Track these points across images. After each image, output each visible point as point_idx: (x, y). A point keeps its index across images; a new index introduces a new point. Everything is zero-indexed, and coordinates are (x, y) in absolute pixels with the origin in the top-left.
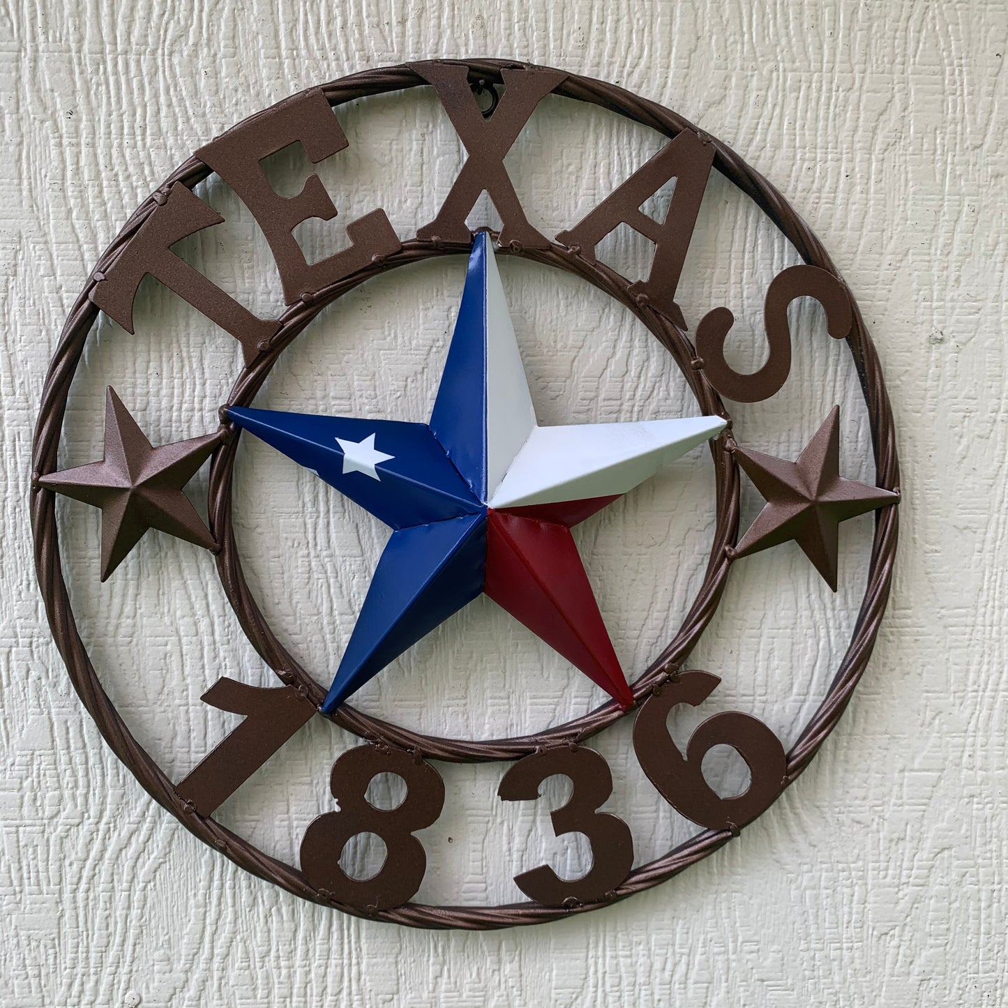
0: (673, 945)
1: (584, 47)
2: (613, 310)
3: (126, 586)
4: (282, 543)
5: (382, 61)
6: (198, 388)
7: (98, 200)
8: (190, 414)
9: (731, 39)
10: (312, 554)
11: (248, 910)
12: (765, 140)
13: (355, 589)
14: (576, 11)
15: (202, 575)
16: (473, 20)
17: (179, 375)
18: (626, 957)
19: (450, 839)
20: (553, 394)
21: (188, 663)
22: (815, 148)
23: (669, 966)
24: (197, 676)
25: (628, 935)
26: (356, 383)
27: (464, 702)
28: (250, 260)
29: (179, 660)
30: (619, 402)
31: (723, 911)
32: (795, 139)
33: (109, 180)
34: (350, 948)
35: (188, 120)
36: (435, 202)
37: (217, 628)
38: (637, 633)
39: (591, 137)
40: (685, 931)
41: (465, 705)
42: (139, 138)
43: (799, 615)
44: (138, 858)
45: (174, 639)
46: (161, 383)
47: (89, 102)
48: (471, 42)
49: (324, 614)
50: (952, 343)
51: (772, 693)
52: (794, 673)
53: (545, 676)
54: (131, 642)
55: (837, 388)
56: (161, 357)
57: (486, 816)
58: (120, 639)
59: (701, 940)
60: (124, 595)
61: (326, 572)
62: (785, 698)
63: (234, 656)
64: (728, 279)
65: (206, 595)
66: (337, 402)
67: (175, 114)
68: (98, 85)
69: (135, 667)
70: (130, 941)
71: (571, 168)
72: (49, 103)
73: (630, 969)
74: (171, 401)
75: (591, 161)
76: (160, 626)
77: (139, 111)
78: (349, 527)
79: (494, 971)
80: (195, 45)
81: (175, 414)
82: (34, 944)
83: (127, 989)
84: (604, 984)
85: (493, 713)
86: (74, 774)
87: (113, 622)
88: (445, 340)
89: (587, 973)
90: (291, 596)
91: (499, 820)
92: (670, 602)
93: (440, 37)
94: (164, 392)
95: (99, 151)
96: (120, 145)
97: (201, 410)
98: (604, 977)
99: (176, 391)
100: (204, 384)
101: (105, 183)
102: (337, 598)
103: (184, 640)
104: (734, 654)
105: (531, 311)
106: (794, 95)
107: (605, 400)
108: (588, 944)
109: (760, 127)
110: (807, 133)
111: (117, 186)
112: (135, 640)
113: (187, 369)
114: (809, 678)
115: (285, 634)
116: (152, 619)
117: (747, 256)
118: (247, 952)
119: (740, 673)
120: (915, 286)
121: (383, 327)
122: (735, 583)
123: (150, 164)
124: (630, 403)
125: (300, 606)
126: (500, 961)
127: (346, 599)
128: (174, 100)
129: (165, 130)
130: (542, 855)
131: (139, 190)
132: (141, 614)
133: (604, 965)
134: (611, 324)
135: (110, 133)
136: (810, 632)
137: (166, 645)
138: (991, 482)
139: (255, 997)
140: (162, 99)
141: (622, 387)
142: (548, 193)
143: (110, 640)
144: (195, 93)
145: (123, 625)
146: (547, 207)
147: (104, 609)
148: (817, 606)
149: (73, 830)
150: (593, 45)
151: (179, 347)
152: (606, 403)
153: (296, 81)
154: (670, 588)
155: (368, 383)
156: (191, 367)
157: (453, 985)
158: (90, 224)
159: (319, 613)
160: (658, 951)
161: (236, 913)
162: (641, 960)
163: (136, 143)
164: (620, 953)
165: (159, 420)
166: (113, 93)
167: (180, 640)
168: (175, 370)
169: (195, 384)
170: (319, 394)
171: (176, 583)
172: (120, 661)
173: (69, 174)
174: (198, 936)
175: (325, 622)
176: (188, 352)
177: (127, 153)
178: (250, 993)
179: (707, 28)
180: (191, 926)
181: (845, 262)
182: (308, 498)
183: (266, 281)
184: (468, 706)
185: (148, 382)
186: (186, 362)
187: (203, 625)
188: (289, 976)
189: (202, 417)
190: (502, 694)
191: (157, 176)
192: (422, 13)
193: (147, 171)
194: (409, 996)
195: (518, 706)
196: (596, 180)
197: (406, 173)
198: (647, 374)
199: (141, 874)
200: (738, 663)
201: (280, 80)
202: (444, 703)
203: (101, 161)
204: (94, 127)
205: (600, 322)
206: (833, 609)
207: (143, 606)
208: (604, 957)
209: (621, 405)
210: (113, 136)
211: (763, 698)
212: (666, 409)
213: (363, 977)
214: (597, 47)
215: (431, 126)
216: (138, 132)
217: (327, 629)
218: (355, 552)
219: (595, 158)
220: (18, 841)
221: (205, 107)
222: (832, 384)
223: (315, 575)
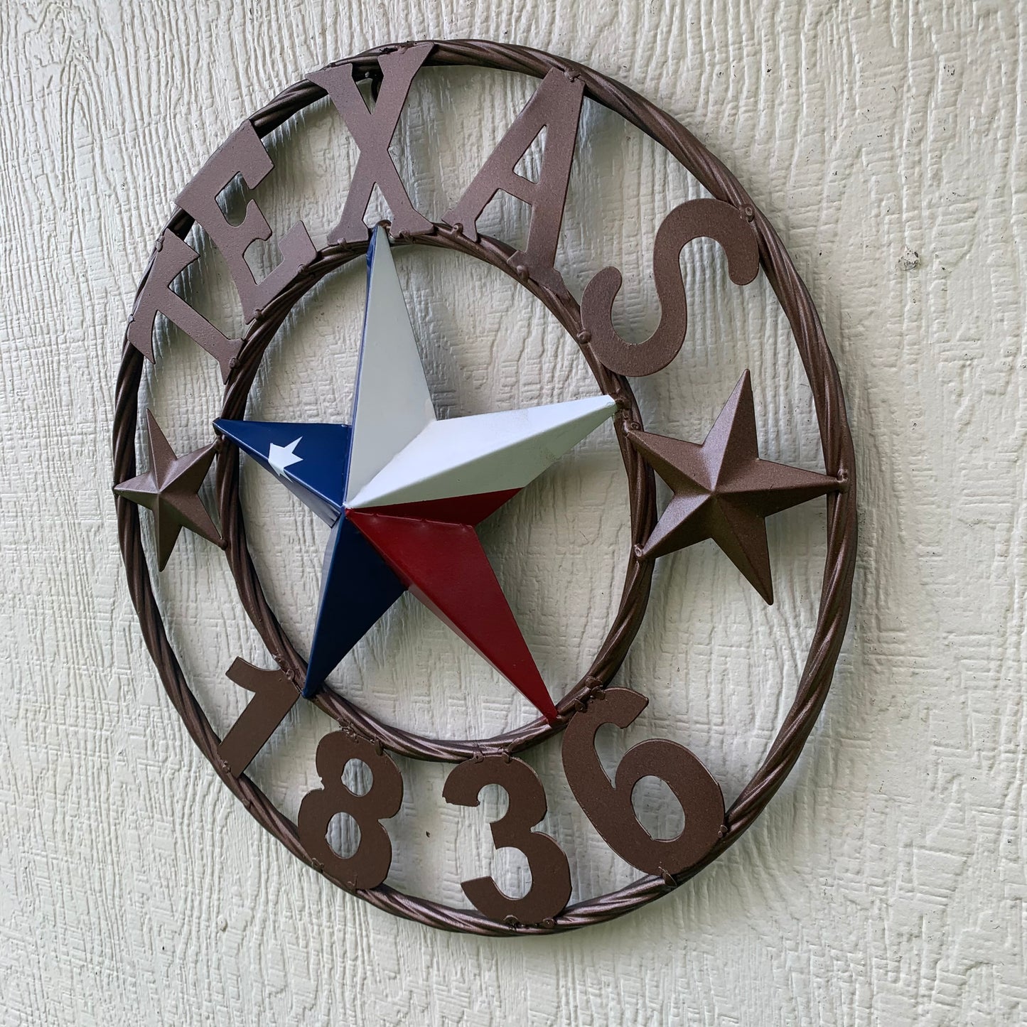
0: (643, 996)
1: (473, 5)
3: (189, 574)
4: (282, 539)
10: (303, 550)
12: (666, 52)
18: (595, 995)
19: (428, 834)
20: (476, 383)
21: (231, 642)
22: (727, 46)
23: (640, 1019)
25: (596, 972)
26: (319, 388)
27: (427, 699)
29: (226, 639)
30: (538, 386)
31: (695, 972)
32: (701, 42)
34: (360, 920)
38: (577, 640)
39: (488, 101)
40: (655, 984)
41: (429, 702)
42: (163, 194)
43: (754, 631)
44: (215, 805)
45: (221, 621)
46: (194, 402)
47: (133, 173)
50: (936, 265)
51: (730, 724)
52: (754, 702)
53: (495, 680)
54: (196, 622)
55: (780, 345)
56: (192, 380)
57: (455, 816)
58: (190, 619)
59: (673, 1000)
61: (314, 567)
62: (746, 731)
64: (639, 229)
66: (308, 408)
68: (136, 157)
69: (200, 644)
70: (216, 874)
73: (600, 1010)
75: (490, 126)
76: (212, 610)
77: (161, 172)
79: (475, 975)
80: (189, 104)
82: (163, 861)
83: (218, 913)
84: (576, 1018)
85: (453, 712)
86: (173, 729)
87: (184, 604)
89: (559, 1002)
90: (292, 587)
91: (467, 823)
92: (608, 608)
93: (352, 37)
94: (196, 409)
95: (142, 212)
96: (153, 204)
98: (576, 1012)
99: (204, 408)
101: (147, 238)
103: (228, 622)
104: (683, 672)
105: (451, 299)
107: (525, 385)
108: (558, 971)
109: (659, 37)
110: (715, 29)
111: (154, 239)
112: (198, 621)
113: (208, 388)
114: (773, 709)
115: (292, 622)
116: (207, 604)
117: (657, 197)
118: (289, 903)
119: (691, 696)
120: (873, 196)
121: (334, 333)
122: (676, 589)
124: (550, 386)
125: (297, 597)
126: (479, 966)
128: (180, 156)
129: (176, 184)
130: (507, 866)
133: (575, 998)
134: (524, 300)
135: (146, 195)
136: (771, 652)
137: (217, 626)
139: (298, 945)
140: (173, 157)
141: (541, 369)
142: (454, 171)
143: (184, 620)
144: (192, 145)
145: (190, 607)
146: (454, 185)
148: (775, 621)
149: (177, 774)
151: (202, 369)
152: (527, 388)
154: (607, 591)
155: (328, 387)
156: (210, 386)
157: (442, 979)
160: (627, 999)
161: (279, 867)
162: (612, 1004)
163: (161, 200)
164: (590, 989)
165: (196, 434)
166: (145, 161)
167: (225, 623)
168: (202, 390)
169: (214, 401)
170: (295, 401)
171: (218, 573)
172: (191, 638)
173: (127, 235)
174: (257, 880)
176: (208, 373)
178: (295, 941)
180: (252, 872)
181: (774, 182)
184: (432, 704)
185: (187, 402)
186: (207, 382)
187: (238, 610)
188: (319, 934)
190: (459, 695)
192: (336, 18)
194: (408, 979)
195: (474, 708)
197: (338, 180)
198: (563, 351)
199: (219, 817)
200: (687, 684)
203: (144, 220)
204: (137, 193)
205: (513, 298)
206: (797, 625)
207: (201, 592)
208: (574, 989)
209: (541, 389)
210: (148, 197)
211: (721, 728)
212: (586, 389)
213: (372, 950)
216: (162, 190)
219: (493, 122)
221: (198, 156)
222: (771, 341)
223: (308, 570)
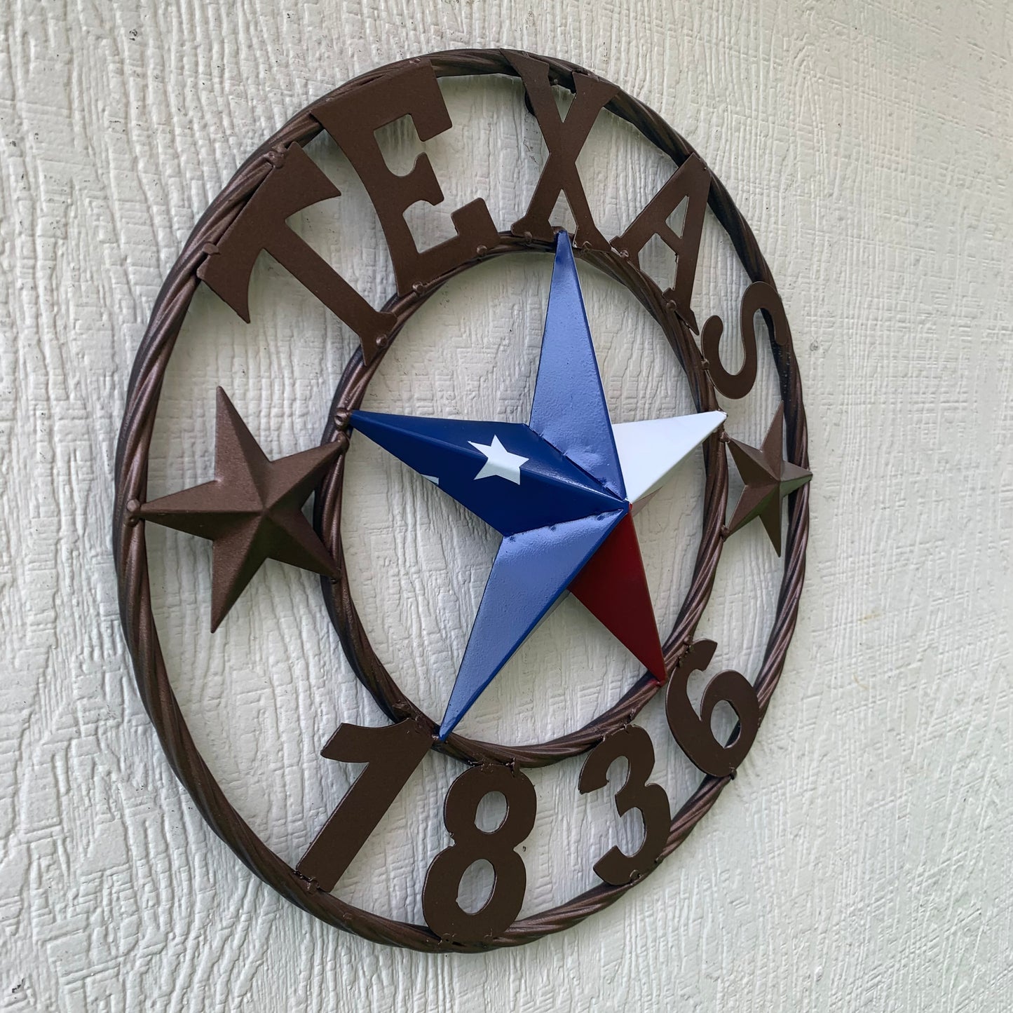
0: (679, 893)
1: (607, 62)
2: (631, 314)
4: (374, 563)
5: (454, 40)
6: (288, 389)
7: (170, 151)
8: (280, 419)
9: (700, 78)
10: (402, 572)
11: (349, 988)
13: (440, 605)
14: (601, 26)
15: (295, 611)
16: (526, 16)
17: (267, 374)
18: (650, 916)
21: (283, 718)
23: (677, 913)
24: (293, 730)
26: (437, 383)
27: (531, 705)
28: (337, 242)
29: (274, 715)
30: (635, 400)
31: (708, 851)
33: (183, 127)
35: (270, 67)
36: (500, 196)
37: (312, 670)
39: (613, 150)
40: (686, 877)
41: (532, 708)
43: (746, 581)
44: (232, 969)
45: (268, 691)
46: (247, 384)
47: (157, 24)
48: (525, 37)
49: (413, 636)
50: (821, 350)
52: (744, 630)
53: (590, 668)
54: (220, 703)
56: (246, 352)
58: (206, 702)
59: (696, 882)
60: (211, 647)
61: (414, 590)
63: (330, 699)
65: (300, 633)
66: (422, 403)
67: (256, 59)
69: (224, 735)
71: (601, 176)
72: (106, 15)
73: (653, 927)
74: (259, 405)
75: (613, 172)
76: (252, 679)
77: (216, 48)
78: (434, 539)
79: (559, 968)
81: (263, 421)
84: (636, 948)
85: (554, 711)
86: (156, 889)
87: (198, 683)
88: (510, 339)
89: (625, 942)
90: (383, 621)
91: (560, 816)
93: (501, 26)
94: (251, 394)
95: (170, 89)
96: (195, 85)
97: (291, 415)
98: (636, 941)
99: (264, 394)
100: (293, 385)
101: (178, 131)
102: (425, 616)
104: (711, 621)
106: (737, 134)
107: (626, 398)
108: (625, 914)
109: (718, 158)
110: (745, 168)
111: (193, 136)
112: (223, 701)
113: (275, 366)
114: (752, 633)
116: (243, 672)
120: (802, 304)
121: (459, 324)
123: (230, 114)
124: (643, 401)
125: (391, 630)
126: (563, 957)
127: (433, 616)
128: (255, 41)
129: (245, 76)
131: (217, 145)
132: (231, 668)
133: (636, 929)
134: (629, 326)
135: (182, 68)
136: (752, 594)
137: (259, 700)
138: (840, 460)
140: (242, 36)
141: (638, 386)
144: (277, 38)
145: (211, 684)
147: (187, 668)
148: (755, 572)
149: (156, 959)
150: (612, 62)
151: (266, 340)
152: (628, 401)
153: (377, 45)
154: (671, 569)
155: (448, 383)
156: (279, 364)
157: (529, 996)
158: (160, 179)
159: (409, 636)
160: (670, 903)
161: (337, 995)
162: (660, 915)
163: (212, 85)
164: (646, 914)
166: (185, 17)
167: (273, 691)
168: (263, 368)
169: (284, 385)
170: (405, 395)
171: (269, 623)
172: (208, 730)
173: (133, 112)
175: (415, 645)
176: (276, 346)
177: (204, 96)
179: (685, 64)
182: (397, 510)
183: (353, 267)
184: (534, 709)
185: (232, 382)
186: (274, 358)
187: (298, 669)
189: (292, 423)
190: (560, 692)
191: (237, 129)
193: (226, 123)
195: (571, 700)
196: (617, 190)
197: (476, 162)
198: (653, 375)
199: (237, 987)
200: (712, 629)
201: (362, 41)
202: (516, 711)
203: (173, 101)
204: (162, 57)
205: (622, 324)
207: (233, 657)
208: (636, 922)
209: (637, 403)
210: (186, 72)
212: (666, 406)
214: (615, 65)
215: (495, 116)
216: (216, 72)
217: (417, 653)
218: (439, 564)
219: (617, 169)
220: (85, 998)
221: (287, 56)
223: (405, 595)
